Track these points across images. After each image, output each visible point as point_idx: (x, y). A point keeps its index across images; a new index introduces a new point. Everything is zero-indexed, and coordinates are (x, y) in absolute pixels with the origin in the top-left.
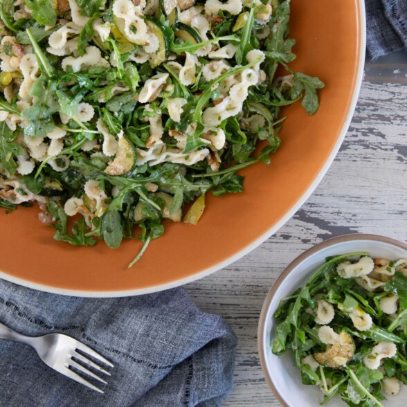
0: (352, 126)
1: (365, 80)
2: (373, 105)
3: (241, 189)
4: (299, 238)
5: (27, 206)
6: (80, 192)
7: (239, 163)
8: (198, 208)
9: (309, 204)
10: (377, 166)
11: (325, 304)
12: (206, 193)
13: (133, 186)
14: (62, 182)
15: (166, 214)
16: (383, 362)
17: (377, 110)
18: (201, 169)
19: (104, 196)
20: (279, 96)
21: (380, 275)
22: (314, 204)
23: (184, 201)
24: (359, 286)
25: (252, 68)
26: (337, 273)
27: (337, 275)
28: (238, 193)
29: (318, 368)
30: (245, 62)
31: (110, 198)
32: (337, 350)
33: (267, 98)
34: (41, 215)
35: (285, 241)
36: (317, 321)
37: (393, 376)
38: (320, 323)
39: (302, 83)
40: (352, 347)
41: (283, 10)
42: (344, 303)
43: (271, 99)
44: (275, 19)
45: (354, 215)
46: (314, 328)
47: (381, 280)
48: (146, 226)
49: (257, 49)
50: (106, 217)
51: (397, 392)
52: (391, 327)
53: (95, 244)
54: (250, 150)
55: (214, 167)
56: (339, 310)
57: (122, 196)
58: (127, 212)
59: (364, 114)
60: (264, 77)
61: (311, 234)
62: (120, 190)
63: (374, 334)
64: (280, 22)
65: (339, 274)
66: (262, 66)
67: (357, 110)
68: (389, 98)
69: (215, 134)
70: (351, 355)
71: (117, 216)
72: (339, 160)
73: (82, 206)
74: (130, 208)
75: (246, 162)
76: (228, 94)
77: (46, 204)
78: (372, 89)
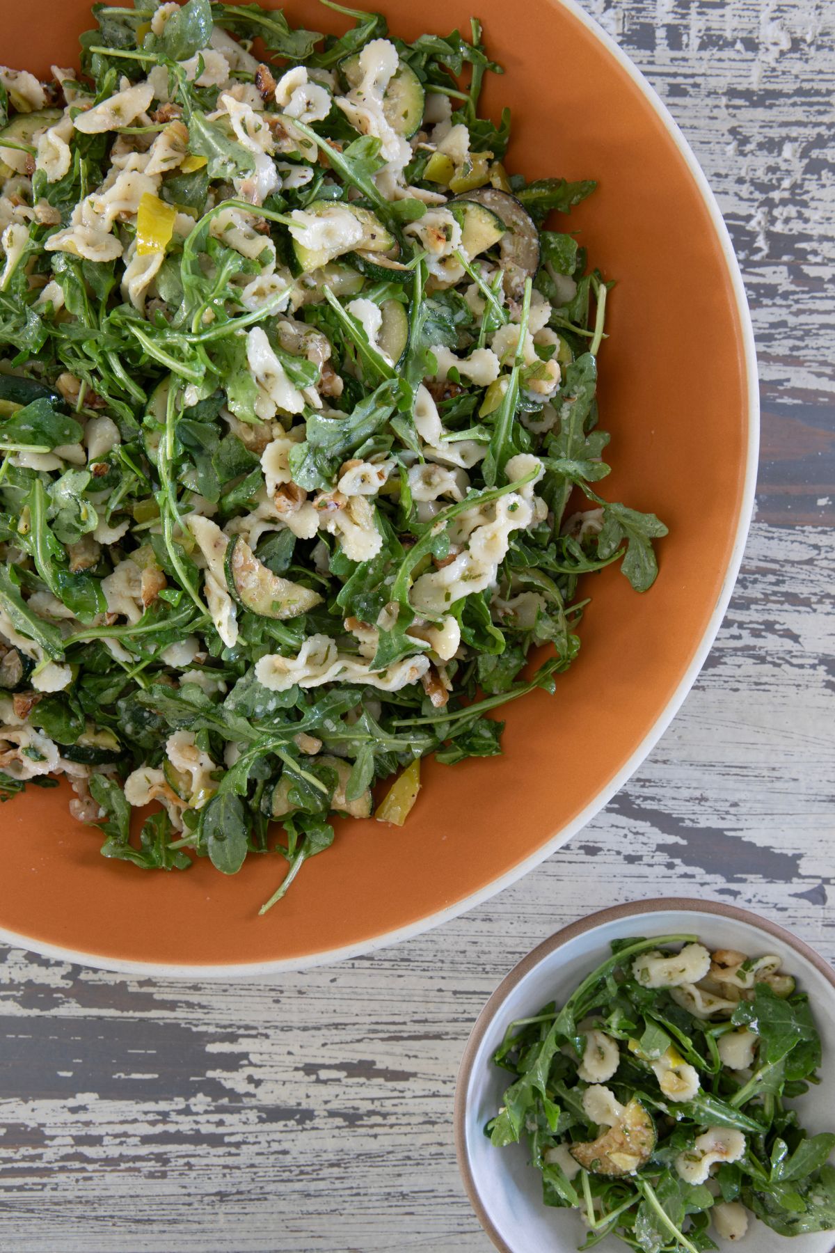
0: (731, 616)
1: (757, 519)
2: (774, 572)
3: (497, 750)
4: (619, 853)
5: (45, 786)
6: (156, 756)
7: (491, 696)
8: (405, 792)
9: (639, 780)
10: (783, 700)
11: (603, 1040)
12: (423, 758)
13: (270, 744)
14: (120, 733)
15: (340, 801)
16: (715, 1170)
17: (783, 582)
18: (411, 704)
19: (209, 764)
20: (576, 551)
21: (722, 985)
22: (649, 781)
23: (376, 775)
24: (677, 1005)
25: (518, 492)
26: (633, 976)
27: (632, 980)
28: (490, 758)
29: (579, 1174)
30: (503, 481)
31: (221, 768)
32: (619, 1138)
33: (550, 557)
34: (76, 803)
35: (589, 858)
36: (582, 1075)
37: (735, 1200)
38: (588, 1080)
39: (622, 525)
40: (650, 1136)
41: (582, 371)
42: (642, 1039)
43: (560, 558)
44: (565, 390)
45: (735, 805)
46: (575, 1089)
47: (723, 997)
48: (297, 827)
49: (527, 452)
50: (212, 808)
51: (743, 1234)
52: (739, 1098)
53: (189, 867)
54: (515, 667)
55: (437, 699)
56: (632, 1054)
57: (247, 765)
58: (256, 797)
59: (755, 592)
60: (543, 513)
61: (645, 844)
62: (242, 752)
63: (699, 1110)
64: (576, 397)
65: (637, 977)
66: (539, 490)
67: (741, 582)
68: (806, 557)
69: (440, 627)
70: (646, 1151)
71: (235, 805)
72: (703, 688)
73: (162, 786)
74: (264, 789)
75: (508, 691)
76: (465, 547)
77: (85, 780)
78: (772, 538)
